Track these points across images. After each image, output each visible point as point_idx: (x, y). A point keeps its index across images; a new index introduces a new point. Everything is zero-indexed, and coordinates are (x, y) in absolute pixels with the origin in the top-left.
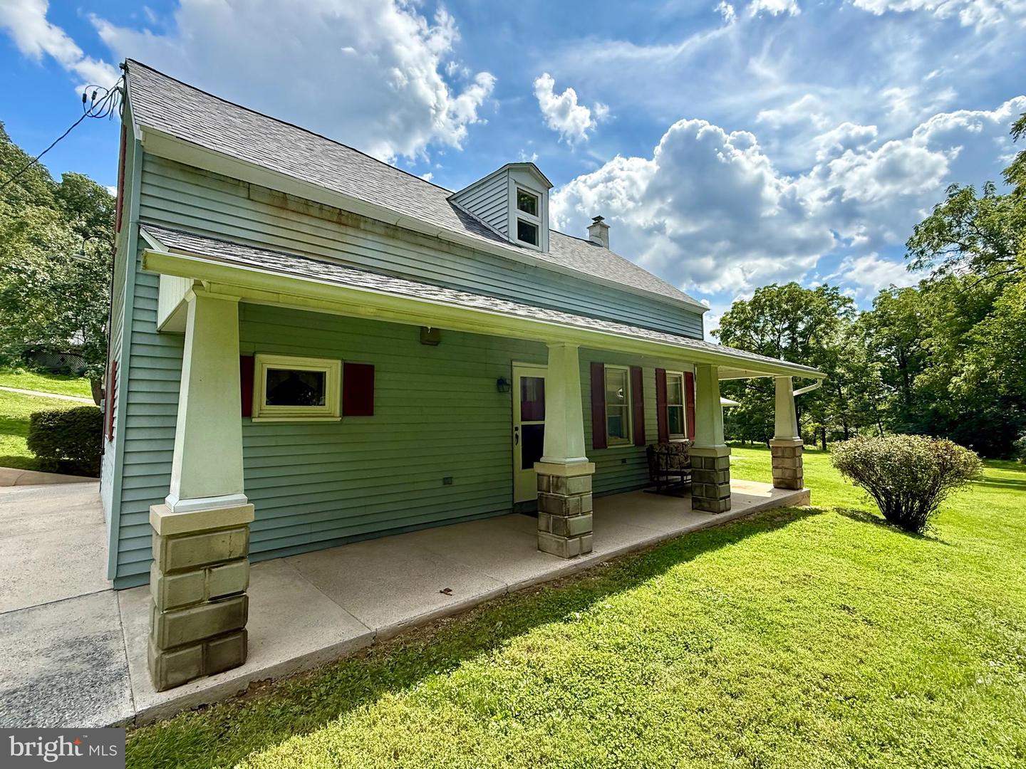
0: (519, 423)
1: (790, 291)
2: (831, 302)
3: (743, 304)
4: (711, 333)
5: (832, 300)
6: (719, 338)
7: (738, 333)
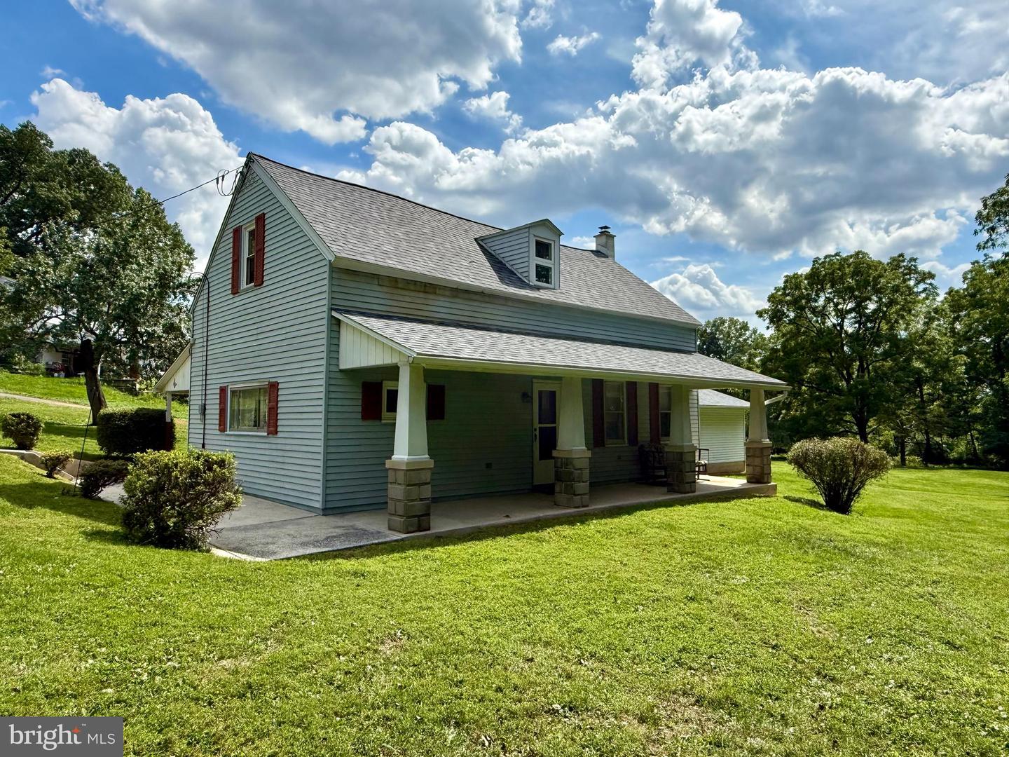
0: (537, 425)
1: (855, 263)
2: (908, 277)
3: (798, 278)
4: (757, 313)
5: (910, 274)
6: (768, 321)
7: (792, 315)
